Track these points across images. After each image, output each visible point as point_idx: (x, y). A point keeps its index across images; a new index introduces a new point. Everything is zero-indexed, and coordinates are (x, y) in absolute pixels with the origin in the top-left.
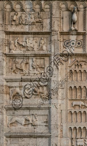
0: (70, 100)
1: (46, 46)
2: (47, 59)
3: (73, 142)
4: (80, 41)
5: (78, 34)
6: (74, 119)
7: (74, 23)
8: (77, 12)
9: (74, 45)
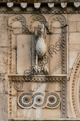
4: (56, 95)
7: (41, 59)
8: (48, 36)
9: (42, 103)
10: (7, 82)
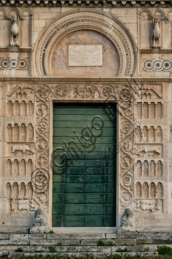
0: (8, 143)
3: (13, 205)
4: (25, 61)
5: (21, 51)
6: (15, 171)
7: (15, 37)
8: (20, 22)
9: (15, 66)
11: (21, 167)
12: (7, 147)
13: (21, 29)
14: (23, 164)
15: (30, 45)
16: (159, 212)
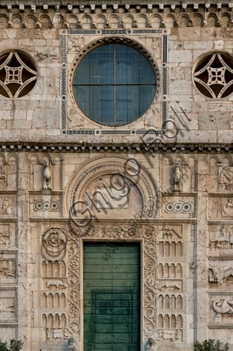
0: (43, 278)
1: (12, 209)
2: (12, 225)
3: (49, 334)
4: (57, 203)
5: (53, 194)
6: (50, 303)
7: (47, 180)
8: (52, 166)
9: (48, 208)
10: (28, 195)
11: (55, 300)
12: (42, 282)
13: (52, 173)
14: (57, 297)
15: (61, 189)
16: (179, 341)
